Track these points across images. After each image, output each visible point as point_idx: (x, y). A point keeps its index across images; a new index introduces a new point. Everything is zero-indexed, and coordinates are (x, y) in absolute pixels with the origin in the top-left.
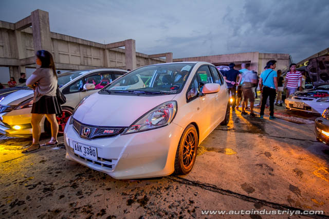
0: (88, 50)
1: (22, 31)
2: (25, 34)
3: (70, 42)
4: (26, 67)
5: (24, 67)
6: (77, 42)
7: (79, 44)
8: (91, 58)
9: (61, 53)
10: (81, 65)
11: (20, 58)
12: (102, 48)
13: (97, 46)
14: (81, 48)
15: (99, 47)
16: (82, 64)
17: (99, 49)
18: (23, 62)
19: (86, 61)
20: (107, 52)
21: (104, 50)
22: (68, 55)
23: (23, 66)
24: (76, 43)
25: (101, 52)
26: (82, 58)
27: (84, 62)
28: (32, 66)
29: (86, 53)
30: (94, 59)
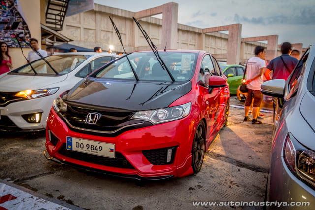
30: (190, 44)
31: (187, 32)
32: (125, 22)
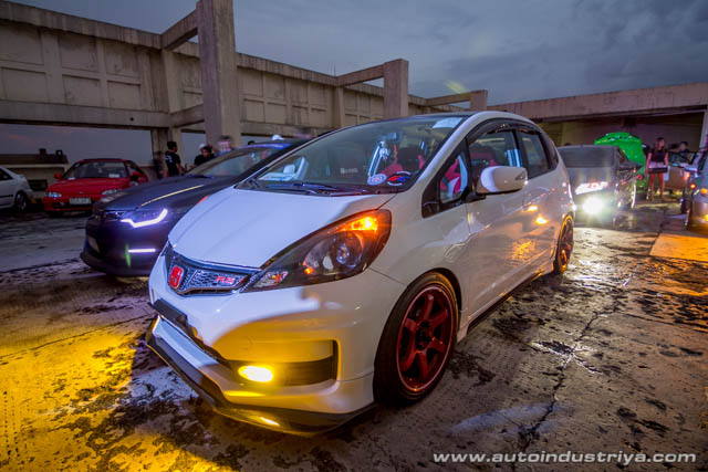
0: (302, 90)
1: (176, 50)
2: (180, 56)
3: (266, 73)
4: (183, 131)
5: (179, 130)
6: (282, 73)
7: (284, 78)
8: (306, 108)
9: (248, 97)
10: (287, 124)
11: (172, 111)
12: (328, 85)
13: (320, 81)
14: (288, 85)
15: (324, 82)
16: (290, 121)
17: (324, 86)
18: (177, 120)
19: (296, 114)
20: (340, 92)
21: (333, 88)
22: (262, 102)
23: (176, 127)
24: (278, 75)
25: (328, 94)
26: (289, 107)
27: (293, 118)
28: (193, 127)
29: (298, 97)
30: (313, 109)
31: (306, 82)
32: (136, 57)
